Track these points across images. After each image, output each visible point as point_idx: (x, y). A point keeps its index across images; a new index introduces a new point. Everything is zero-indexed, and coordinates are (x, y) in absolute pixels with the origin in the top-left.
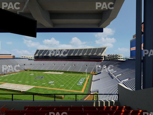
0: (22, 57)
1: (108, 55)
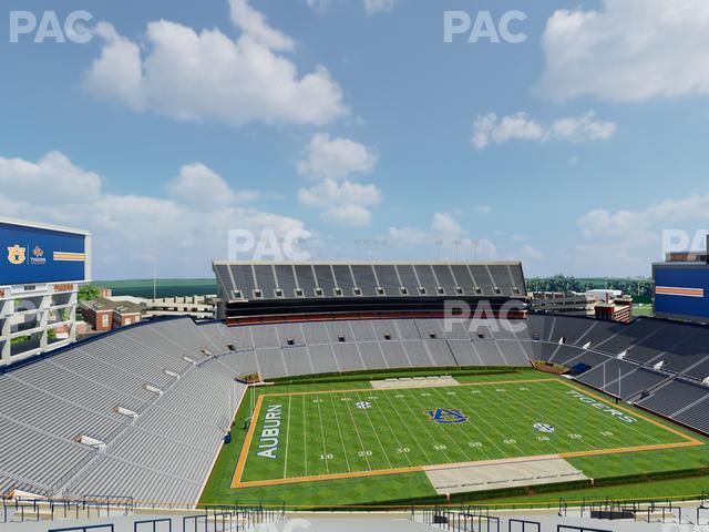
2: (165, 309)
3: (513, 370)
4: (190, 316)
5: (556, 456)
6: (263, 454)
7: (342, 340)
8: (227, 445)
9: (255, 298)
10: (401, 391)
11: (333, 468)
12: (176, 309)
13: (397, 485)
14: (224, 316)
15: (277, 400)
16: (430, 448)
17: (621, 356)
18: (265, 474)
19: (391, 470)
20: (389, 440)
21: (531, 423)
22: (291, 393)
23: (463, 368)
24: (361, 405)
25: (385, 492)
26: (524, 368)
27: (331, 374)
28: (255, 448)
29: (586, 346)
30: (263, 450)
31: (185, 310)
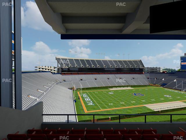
0: (39, 68)
1: (146, 68)
2: (43, 69)
3: (146, 86)
4: (50, 72)
5: (179, 101)
6: (89, 104)
7: (96, 79)
8: (76, 103)
9: (70, 67)
10: (120, 90)
11: (116, 107)
12: (46, 69)
13: (140, 110)
14: (61, 72)
15: (84, 93)
16: (141, 101)
17: (175, 81)
18: (94, 109)
19: (134, 106)
20: (126, 100)
21: (163, 95)
22: (87, 91)
23: (132, 86)
24: (111, 93)
25: (137, 111)
26: (148, 85)
27: (96, 87)
28: (85, 103)
29: (163, 79)
30: (88, 103)
31: (49, 70)
